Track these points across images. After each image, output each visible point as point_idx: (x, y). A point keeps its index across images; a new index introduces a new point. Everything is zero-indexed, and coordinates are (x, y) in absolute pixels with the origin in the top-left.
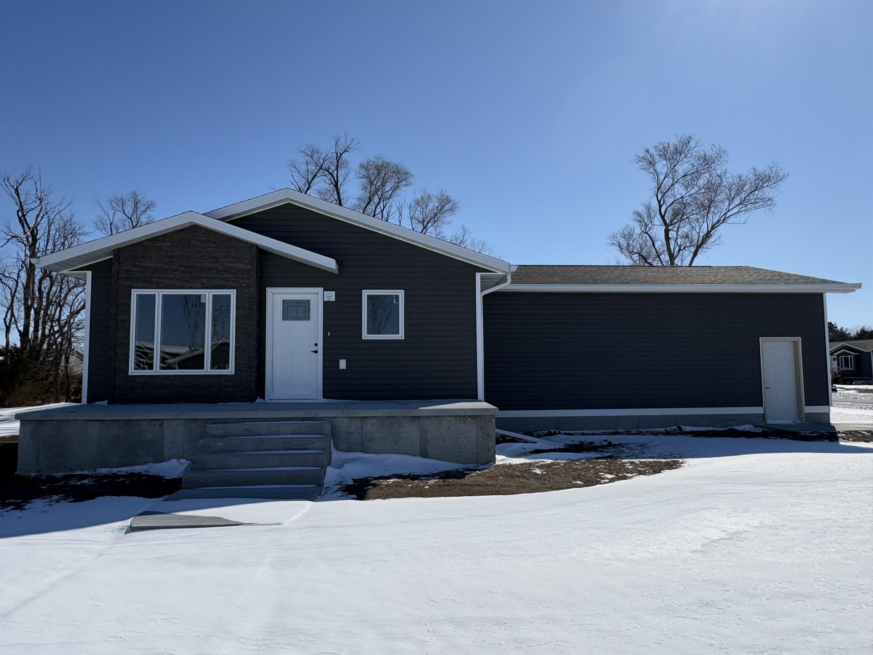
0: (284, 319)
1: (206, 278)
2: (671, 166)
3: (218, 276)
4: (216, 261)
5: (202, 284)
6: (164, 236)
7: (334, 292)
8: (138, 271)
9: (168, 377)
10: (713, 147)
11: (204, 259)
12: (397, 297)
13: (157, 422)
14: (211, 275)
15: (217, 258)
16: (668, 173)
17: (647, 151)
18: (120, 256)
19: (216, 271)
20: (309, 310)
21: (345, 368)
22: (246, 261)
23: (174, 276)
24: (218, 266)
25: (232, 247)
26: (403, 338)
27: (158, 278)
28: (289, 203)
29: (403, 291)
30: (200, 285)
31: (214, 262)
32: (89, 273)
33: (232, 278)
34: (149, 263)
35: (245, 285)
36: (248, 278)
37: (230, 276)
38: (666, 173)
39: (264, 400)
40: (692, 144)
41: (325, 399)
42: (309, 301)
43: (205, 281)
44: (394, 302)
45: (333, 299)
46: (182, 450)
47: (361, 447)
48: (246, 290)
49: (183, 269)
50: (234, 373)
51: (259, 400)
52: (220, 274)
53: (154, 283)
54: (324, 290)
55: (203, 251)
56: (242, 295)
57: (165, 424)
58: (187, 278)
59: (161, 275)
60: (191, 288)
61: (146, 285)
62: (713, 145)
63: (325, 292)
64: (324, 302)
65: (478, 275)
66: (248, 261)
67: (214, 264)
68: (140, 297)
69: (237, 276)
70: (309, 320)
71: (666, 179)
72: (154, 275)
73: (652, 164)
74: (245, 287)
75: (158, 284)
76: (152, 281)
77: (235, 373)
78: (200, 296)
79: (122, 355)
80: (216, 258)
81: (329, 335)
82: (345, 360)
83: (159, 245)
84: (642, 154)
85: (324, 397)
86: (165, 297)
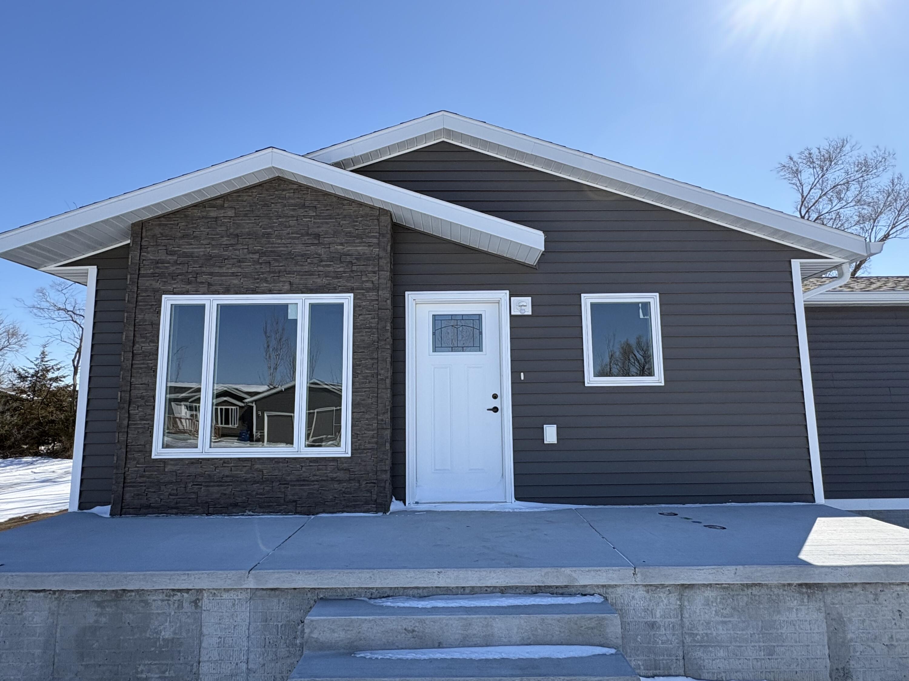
0: (435, 349)
1: (299, 273)
2: (818, 176)
3: (321, 268)
4: (317, 242)
5: (291, 283)
6: (224, 197)
7: (530, 298)
8: (176, 263)
9: (224, 462)
10: (877, 150)
11: (294, 238)
12: (646, 306)
13: (186, 595)
14: (307, 268)
15: (319, 236)
16: (814, 184)
17: (791, 158)
18: (144, 234)
19: (316, 261)
20: (481, 333)
21: (556, 442)
22: (371, 240)
23: (240, 270)
24: (321, 250)
25: (345, 216)
26: (663, 384)
27: (211, 274)
28: (443, 141)
29: (657, 294)
30: (287, 287)
31: (313, 244)
32: (92, 270)
33: (345, 272)
34: (195, 248)
35: (369, 285)
36: (374, 272)
37: (341, 269)
38: (813, 184)
39: (405, 505)
40: (847, 148)
41: (517, 502)
42: (480, 316)
43: (296, 279)
44: (641, 316)
45: (528, 311)
46: (244, 666)
47: (681, 663)
48: (372, 295)
49: (256, 256)
50: (349, 455)
51: (396, 505)
52: (323, 266)
53: (202, 283)
54: (511, 295)
55: (292, 223)
56: (364, 304)
57: (206, 602)
58: (263, 273)
59: (217, 270)
60: (270, 292)
61: (188, 287)
62: (878, 147)
63: (512, 298)
64: (511, 316)
65: (796, 264)
66: (375, 241)
67: (312, 247)
68: (177, 309)
69: (355, 268)
70: (481, 350)
71: (813, 190)
72: (204, 269)
73: (797, 173)
74: (368, 290)
75: (209, 284)
76: (198, 280)
77: (352, 454)
78: (285, 307)
79: (141, 420)
80: (317, 236)
81: (522, 378)
82: (555, 426)
83: (213, 213)
84: (785, 161)
85: (518, 498)
86: (223, 309)
